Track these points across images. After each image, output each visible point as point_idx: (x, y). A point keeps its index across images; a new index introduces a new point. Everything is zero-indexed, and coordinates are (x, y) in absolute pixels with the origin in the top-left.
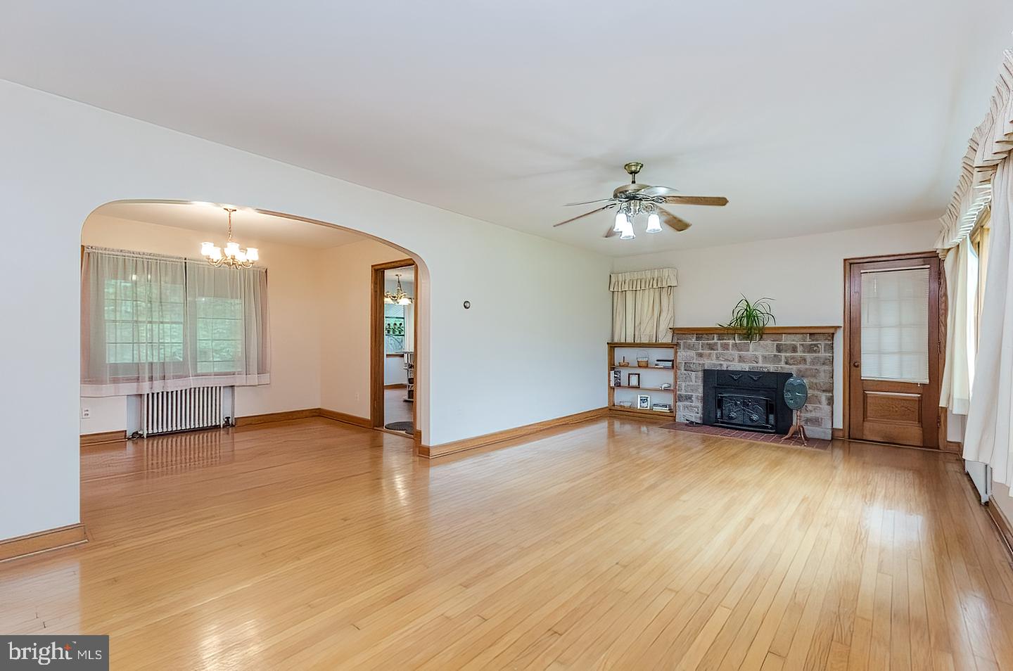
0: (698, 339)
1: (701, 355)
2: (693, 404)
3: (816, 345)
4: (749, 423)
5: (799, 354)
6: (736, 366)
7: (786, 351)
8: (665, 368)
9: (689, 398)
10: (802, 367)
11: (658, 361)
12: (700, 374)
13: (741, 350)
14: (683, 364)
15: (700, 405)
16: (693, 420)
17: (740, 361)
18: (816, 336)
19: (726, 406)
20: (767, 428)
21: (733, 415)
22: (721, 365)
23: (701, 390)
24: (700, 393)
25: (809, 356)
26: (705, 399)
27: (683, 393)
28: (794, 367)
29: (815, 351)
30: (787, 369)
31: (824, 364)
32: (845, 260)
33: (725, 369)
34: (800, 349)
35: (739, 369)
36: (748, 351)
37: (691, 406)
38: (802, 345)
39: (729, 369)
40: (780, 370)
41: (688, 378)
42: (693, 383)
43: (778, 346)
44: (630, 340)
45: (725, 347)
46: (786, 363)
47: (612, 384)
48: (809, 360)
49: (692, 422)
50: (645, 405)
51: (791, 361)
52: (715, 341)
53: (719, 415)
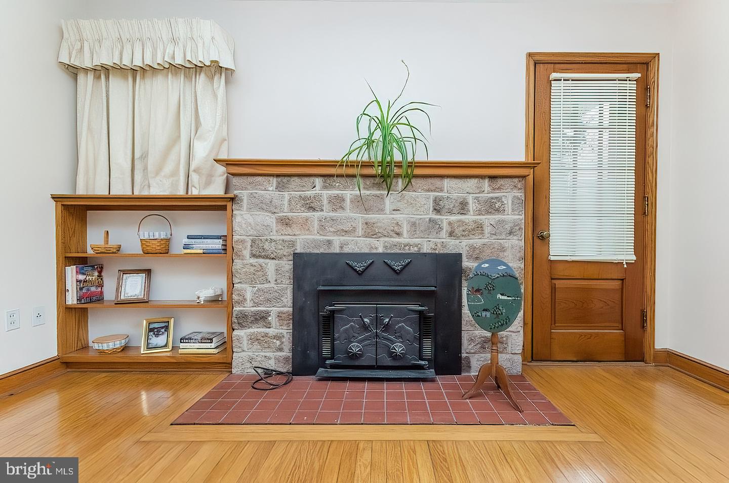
0: (280, 187)
1: (285, 222)
2: (271, 331)
3: (499, 199)
4: (388, 362)
5: (470, 218)
6: (359, 244)
7: (450, 212)
8: (207, 253)
9: (261, 318)
10: (477, 241)
11: (189, 237)
12: (287, 265)
13: (367, 210)
14: (249, 244)
15: (286, 332)
16: (271, 365)
17: (366, 235)
18: (501, 182)
19: (341, 328)
20: (420, 367)
21: (355, 347)
22: (329, 242)
23: (288, 298)
24: (286, 304)
25: (489, 220)
26: (298, 319)
27: (249, 307)
28: (465, 242)
29: (498, 211)
30: (452, 246)
31: (510, 233)
32: (530, 55)
33: (337, 250)
34: (472, 206)
35: (366, 250)
36: (381, 211)
37: (266, 335)
38: (477, 198)
39: (346, 250)
40: (440, 250)
41: (260, 274)
42: (272, 285)
43: (436, 201)
44: (121, 188)
45: (337, 203)
46: (451, 234)
47: (71, 299)
48: (487, 230)
49: (268, 373)
50: (160, 340)
51: (458, 231)
52: (317, 190)
53: (326, 349)
